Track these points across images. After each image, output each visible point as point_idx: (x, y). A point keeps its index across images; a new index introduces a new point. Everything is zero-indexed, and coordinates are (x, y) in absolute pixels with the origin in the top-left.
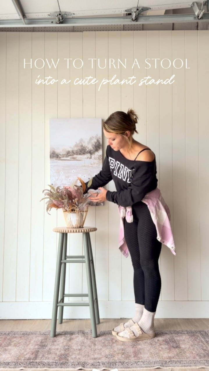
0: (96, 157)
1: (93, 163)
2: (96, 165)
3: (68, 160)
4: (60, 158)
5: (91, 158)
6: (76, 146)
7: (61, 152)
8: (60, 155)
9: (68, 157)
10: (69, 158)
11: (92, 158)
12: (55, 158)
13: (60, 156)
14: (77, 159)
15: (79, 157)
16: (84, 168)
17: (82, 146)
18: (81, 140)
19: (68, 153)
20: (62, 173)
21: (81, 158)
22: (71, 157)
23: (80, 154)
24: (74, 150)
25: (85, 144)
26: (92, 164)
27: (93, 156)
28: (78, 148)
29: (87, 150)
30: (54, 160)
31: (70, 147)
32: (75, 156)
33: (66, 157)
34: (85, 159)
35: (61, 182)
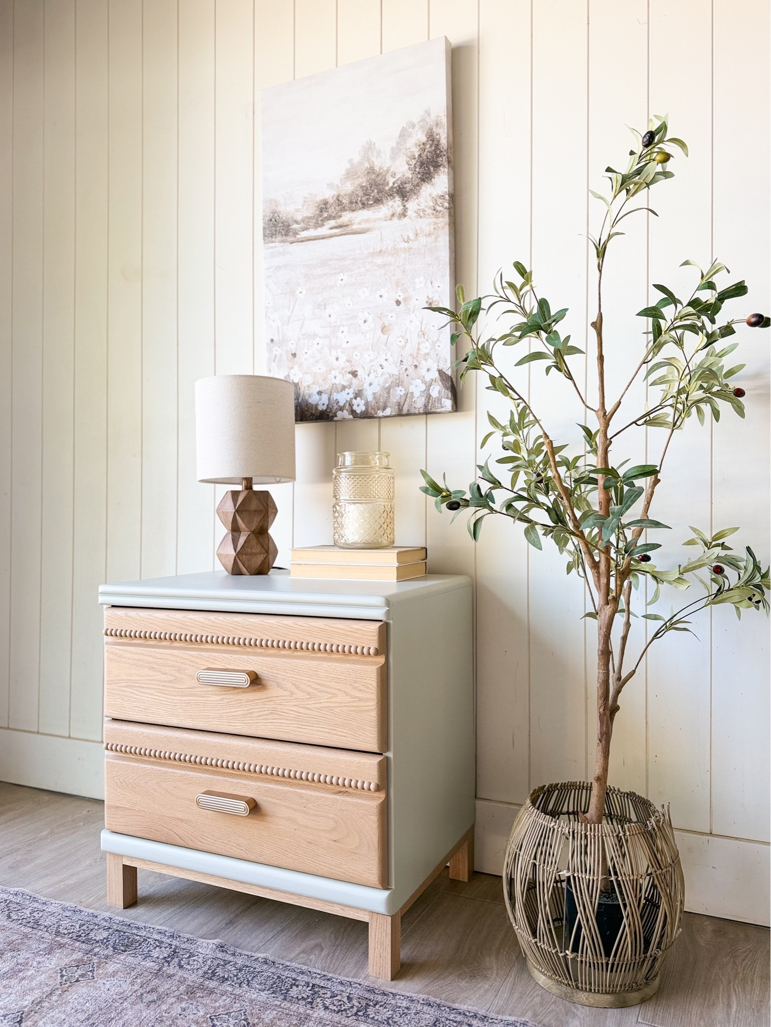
0: (422, 207)
1: (412, 237)
2: (423, 240)
3: (324, 238)
4: (296, 233)
5: (404, 215)
6: (350, 175)
7: (297, 210)
8: (297, 222)
9: (323, 225)
10: (324, 231)
11: (409, 213)
12: (279, 238)
13: (295, 226)
14: (355, 227)
15: (359, 217)
16: (379, 260)
17: (371, 171)
18: (370, 147)
19: (324, 206)
20: (304, 292)
21: (367, 221)
22: (332, 223)
23: (364, 206)
24: (342, 193)
25: (382, 162)
26: (407, 241)
27: (412, 205)
28: (357, 182)
29: (391, 184)
30: (275, 247)
31: (330, 185)
32: (346, 217)
33: (317, 225)
34: (384, 223)
35: (301, 328)
